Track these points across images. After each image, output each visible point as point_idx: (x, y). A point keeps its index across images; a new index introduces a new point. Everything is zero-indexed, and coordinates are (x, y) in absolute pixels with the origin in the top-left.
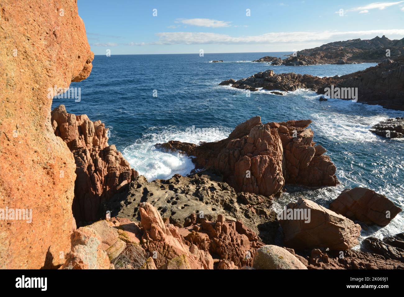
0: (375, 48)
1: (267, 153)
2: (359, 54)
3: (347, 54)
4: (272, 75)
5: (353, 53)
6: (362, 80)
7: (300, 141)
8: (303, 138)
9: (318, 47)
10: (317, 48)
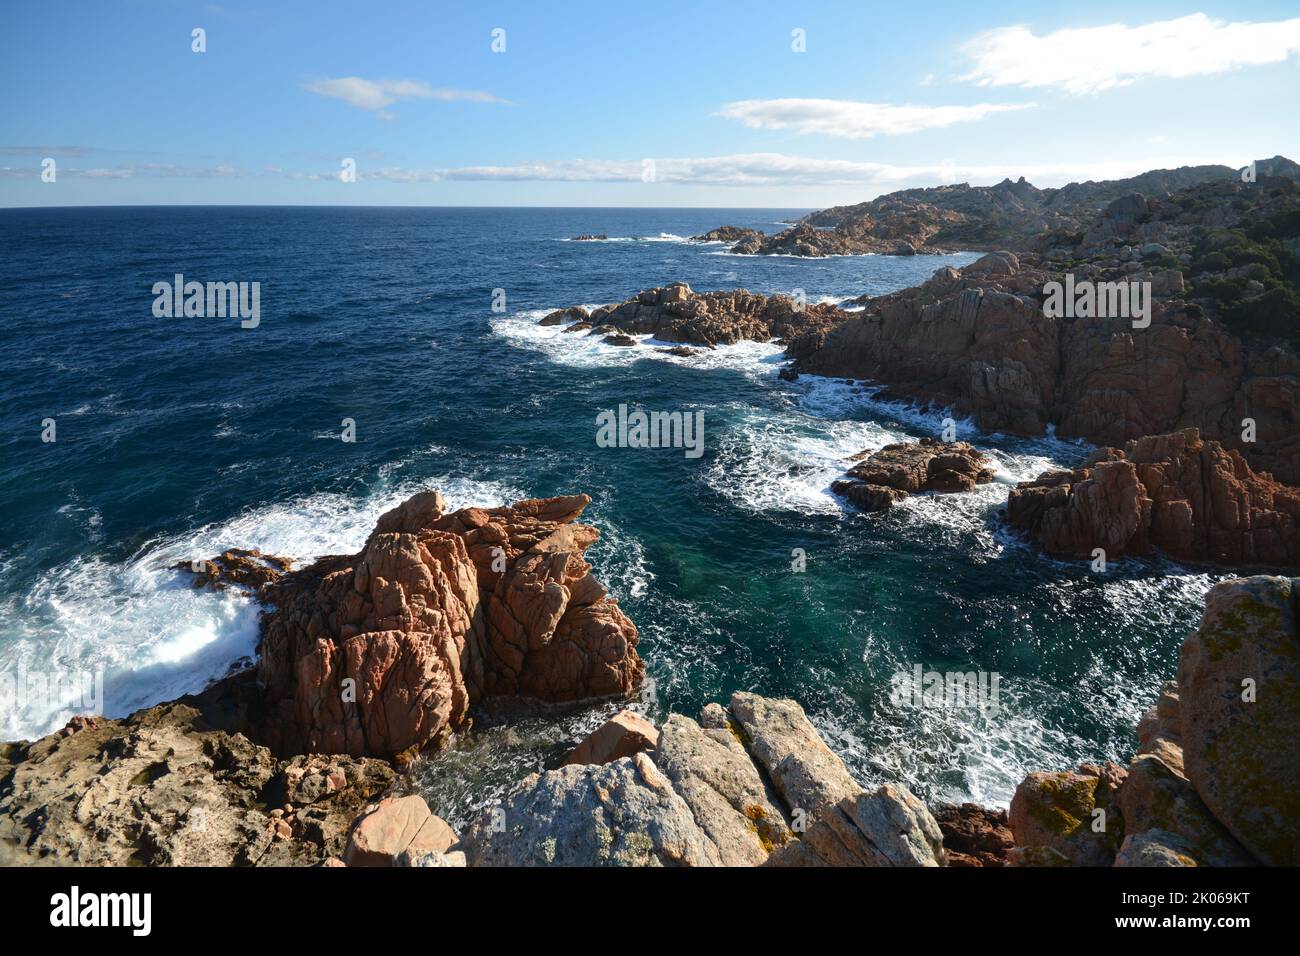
0: (1001, 209)
1: (397, 621)
2: (955, 227)
3: (928, 225)
4: (683, 296)
5: (942, 223)
6: (881, 322)
7: (531, 569)
8: (546, 556)
9: (867, 201)
10: (865, 203)
